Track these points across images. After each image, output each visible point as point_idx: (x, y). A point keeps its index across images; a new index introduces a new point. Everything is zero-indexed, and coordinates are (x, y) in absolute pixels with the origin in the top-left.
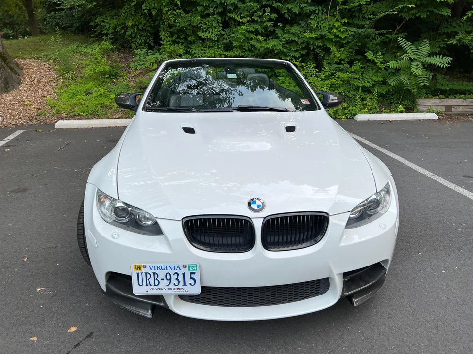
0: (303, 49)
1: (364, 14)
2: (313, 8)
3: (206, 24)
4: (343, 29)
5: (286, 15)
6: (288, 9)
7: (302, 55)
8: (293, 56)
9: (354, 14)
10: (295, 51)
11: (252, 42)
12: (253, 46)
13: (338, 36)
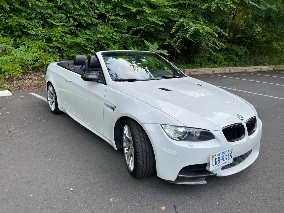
0: (95, 44)
1: (123, 27)
2: (98, 21)
3: (30, 24)
4: (115, 33)
5: (83, 23)
6: (84, 20)
7: (95, 47)
8: (91, 48)
9: (118, 26)
10: (91, 45)
11: (64, 38)
12: (64, 40)
13: (113, 38)
